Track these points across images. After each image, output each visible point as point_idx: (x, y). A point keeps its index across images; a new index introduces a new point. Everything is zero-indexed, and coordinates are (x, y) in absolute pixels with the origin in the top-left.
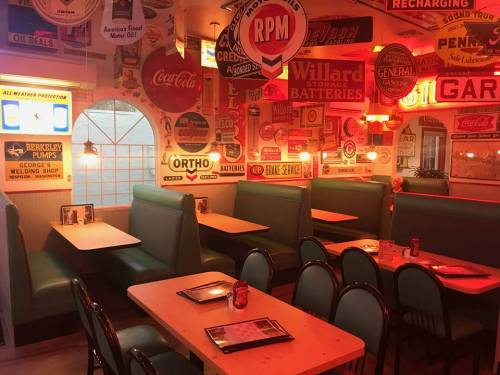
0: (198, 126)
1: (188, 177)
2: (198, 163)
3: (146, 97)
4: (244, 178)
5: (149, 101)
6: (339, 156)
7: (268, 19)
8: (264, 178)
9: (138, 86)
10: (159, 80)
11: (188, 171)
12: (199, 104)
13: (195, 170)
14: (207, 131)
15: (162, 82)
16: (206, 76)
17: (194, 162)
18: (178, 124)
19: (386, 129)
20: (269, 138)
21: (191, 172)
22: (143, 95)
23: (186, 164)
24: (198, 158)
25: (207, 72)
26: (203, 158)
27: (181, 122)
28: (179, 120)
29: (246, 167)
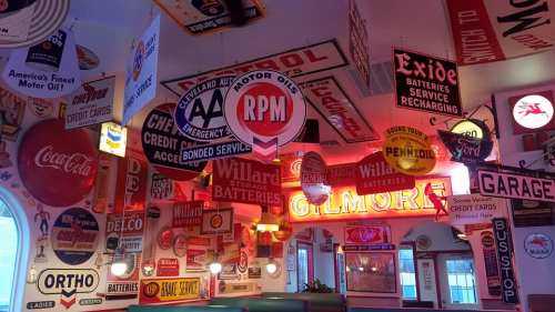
0: (85, 227)
1: (63, 302)
2: (79, 281)
3: (19, 182)
4: (136, 302)
5: (22, 188)
6: (234, 270)
7: (261, 98)
8: (158, 301)
9: (10, 164)
10: (44, 160)
11: (64, 293)
12: (90, 198)
13: (74, 292)
14: (95, 235)
15: (48, 163)
16: (102, 163)
17: (73, 280)
18: (59, 223)
19: (274, 239)
20: (167, 247)
21: (68, 295)
22: (16, 178)
23: (62, 283)
24: (80, 273)
25: (104, 159)
26: (86, 274)
27: (64, 220)
28: (61, 217)
29: (139, 286)
